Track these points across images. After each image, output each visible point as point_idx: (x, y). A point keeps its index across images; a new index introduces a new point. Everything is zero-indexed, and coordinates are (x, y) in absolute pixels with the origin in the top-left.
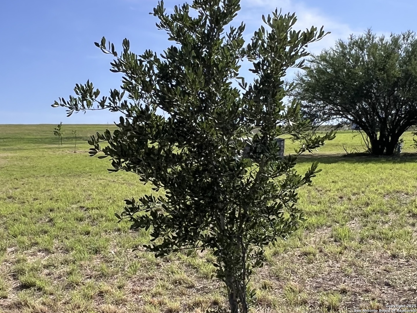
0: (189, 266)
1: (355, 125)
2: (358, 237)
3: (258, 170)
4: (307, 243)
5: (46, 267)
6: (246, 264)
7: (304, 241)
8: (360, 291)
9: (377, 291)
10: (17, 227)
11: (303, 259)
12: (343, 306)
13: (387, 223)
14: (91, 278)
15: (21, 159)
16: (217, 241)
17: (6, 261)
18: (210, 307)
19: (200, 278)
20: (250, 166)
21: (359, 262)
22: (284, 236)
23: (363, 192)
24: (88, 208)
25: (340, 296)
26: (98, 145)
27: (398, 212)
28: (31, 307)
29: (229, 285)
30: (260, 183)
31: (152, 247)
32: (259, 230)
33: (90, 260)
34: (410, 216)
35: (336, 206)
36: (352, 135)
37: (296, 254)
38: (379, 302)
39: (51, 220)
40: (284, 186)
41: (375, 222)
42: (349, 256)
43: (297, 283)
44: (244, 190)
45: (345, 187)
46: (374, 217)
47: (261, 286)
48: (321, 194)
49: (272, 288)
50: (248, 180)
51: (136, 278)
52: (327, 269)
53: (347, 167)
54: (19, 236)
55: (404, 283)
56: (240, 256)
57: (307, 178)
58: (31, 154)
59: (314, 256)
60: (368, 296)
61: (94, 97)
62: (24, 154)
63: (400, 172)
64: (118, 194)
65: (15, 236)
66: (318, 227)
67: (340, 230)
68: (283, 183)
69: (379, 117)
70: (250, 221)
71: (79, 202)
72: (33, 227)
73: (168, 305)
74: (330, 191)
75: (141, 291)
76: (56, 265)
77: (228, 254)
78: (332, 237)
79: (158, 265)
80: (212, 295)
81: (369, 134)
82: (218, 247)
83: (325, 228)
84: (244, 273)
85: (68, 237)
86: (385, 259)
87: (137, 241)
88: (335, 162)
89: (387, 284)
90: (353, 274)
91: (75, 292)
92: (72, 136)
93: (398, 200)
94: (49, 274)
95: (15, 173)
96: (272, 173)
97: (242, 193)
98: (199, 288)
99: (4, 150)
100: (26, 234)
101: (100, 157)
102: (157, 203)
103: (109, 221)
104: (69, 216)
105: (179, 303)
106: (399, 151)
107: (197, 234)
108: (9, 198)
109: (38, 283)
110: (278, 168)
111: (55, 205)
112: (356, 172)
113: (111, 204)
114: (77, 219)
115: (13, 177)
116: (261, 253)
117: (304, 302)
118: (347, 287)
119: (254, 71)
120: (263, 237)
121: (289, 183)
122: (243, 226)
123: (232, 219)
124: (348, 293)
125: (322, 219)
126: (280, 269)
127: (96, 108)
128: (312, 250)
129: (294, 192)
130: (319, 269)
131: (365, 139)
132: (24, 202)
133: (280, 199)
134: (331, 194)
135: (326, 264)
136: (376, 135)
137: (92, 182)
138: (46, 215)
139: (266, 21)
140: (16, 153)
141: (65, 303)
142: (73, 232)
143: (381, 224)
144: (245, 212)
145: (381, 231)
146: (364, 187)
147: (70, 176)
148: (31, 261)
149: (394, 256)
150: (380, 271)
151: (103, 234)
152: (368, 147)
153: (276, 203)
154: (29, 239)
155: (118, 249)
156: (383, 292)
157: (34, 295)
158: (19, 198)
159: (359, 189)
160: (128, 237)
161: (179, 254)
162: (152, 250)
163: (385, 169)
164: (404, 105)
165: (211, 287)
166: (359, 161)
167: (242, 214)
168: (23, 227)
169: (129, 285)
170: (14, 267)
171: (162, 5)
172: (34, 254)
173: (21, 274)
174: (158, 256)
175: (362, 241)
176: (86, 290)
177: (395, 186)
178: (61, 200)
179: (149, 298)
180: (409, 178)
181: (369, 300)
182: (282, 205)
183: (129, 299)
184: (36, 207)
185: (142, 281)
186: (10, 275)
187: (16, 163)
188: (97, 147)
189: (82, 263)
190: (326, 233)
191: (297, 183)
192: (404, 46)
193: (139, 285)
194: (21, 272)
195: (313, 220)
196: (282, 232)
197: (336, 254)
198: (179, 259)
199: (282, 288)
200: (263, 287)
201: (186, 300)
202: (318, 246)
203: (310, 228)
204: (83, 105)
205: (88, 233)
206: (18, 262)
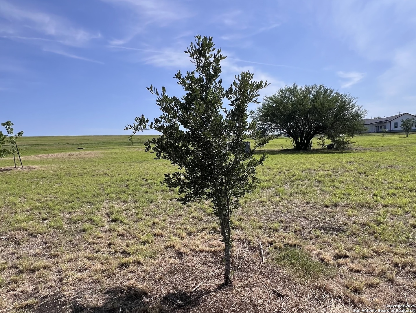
0: (200, 209)
1: (287, 135)
2: (289, 193)
3: (234, 157)
4: (262, 196)
5: (125, 210)
6: (229, 207)
7: (261, 195)
8: (290, 221)
9: (299, 221)
10: (109, 190)
11: (260, 205)
12: (281, 229)
13: (304, 185)
14: (148, 216)
15: (111, 154)
16: (213, 195)
17: (103, 207)
18: (211, 230)
19: (206, 215)
20: (231, 155)
21: (289, 206)
22: (249, 192)
23: (291, 170)
24: (147, 179)
25: (279, 224)
26: (149, 146)
27: (310, 179)
28: (117, 231)
29: (221, 218)
30: (236, 164)
31: (180, 199)
32: (236, 189)
33: (148, 206)
34: (316, 182)
35: (277, 177)
36: (286, 139)
37: (256, 202)
38: (300, 226)
39: (127, 186)
40: (248, 166)
41: (298, 185)
42: (284, 203)
43: (257, 217)
44: (227, 168)
45: (282, 167)
46: (297, 182)
47: (238, 219)
48: (269, 171)
49: (244, 220)
50: (229, 163)
51: (172, 215)
52: (273, 209)
53: (283, 156)
54: (111, 194)
55: (313, 217)
56: (226, 203)
57: (261, 161)
58: (117, 151)
59: (266, 203)
60: (294, 224)
61: (146, 123)
62: (113, 151)
63: (311, 159)
64: (163, 171)
65: (108, 194)
66: (268, 188)
67: (279, 189)
68: (248, 164)
69: (300, 130)
70: (231, 184)
71: (142, 176)
72: (118, 189)
73: (189, 229)
74: (274, 169)
75: (175, 222)
76: (130, 209)
77: (219, 201)
78: (275, 193)
79: (184, 208)
80: (212, 224)
81: (294, 139)
82: (214, 198)
83: (271, 188)
84: (228, 211)
85: (136, 194)
86: (303, 204)
87: (172, 196)
88: (277, 154)
89: (304, 217)
90: (286, 212)
91: (140, 223)
92: (138, 141)
93: (310, 173)
94: (127, 214)
95: (108, 161)
96: (242, 159)
97: (227, 170)
98: (205, 220)
99: (102, 149)
100: (114, 193)
101: (151, 153)
102: (182, 176)
103: (158, 185)
104: (137, 183)
105: (195, 228)
106: (310, 148)
107: (203, 191)
108: (105, 174)
109: (121, 219)
110: (245, 156)
111: (129, 178)
112: (288, 159)
113: (159, 177)
114: (141, 185)
115: (107, 163)
116: (237, 201)
117: (261, 227)
118: (283, 219)
119: (231, 105)
120: (238, 193)
121: (251, 164)
122: (228, 187)
123: (221, 184)
124: (284, 222)
125: (270, 184)
126: (248, 210)
127: (148, 128)
128: (265, 200)
129: (254, 168)
130: (269, 210)
131: (293, 142)
132: (113, 176)
133: (246, 172)
134: (275, 171)
135: (272, 207)
136: (298, 140)
137: (149, 165)
138: (125, 183)
139: (237, 78)
140: (109, 150)
141: (135, 229)
142: (139, 191)
143: (301, 186)
144: (228, 180)
145: (301, 190)
146: (292, 166)
147: (137, 162)
148: (117, 207)
149: (307, 203)
150: (300, 211)
151: (155, 193)
152: (294, 146)
153: (245, 175)
154: (116, 196)
155: (163, 200)
156: (302, 222)
157: (118, 225)
158: (110, 174)
159: (289, 168)
160: (168, 194)
161: (195, 203)
162: (180, 201)
163: (303, 157)
164: (313, 123)
165: (212, 220)
166: (289, 154)
167: (226, 181)
168: (112, 189)
169: (169, 219)
170: (108, 210)
171: (180, 73)
172: (118, 204)
173: (112, 214)
174: (183, 203)
175: (291, 195)
176: (146, 222)
177: (308, 166)
178: (133, 175)
179: (179, 226)
180: (316, 162)
181: (295, 226)
182: (247, 176)
183: (169, 227)
184: (119, 179)
185: (175, 217)
186: (106, 215)
187: (109, 156)
188: (149, 147)
189: (144, 208)
190: (272, 191)
191: (255, 164)
192: (312, 92)
193: (174, 219)
194: (112, 213)
195: (265, 184)
196: (248, 190)
197: (277, 202)
198: (195, 205)
199: (249, 220)
200: (239, 220)
201: (198, 227)
202: (268, 198)
203: (264, 188)
204: (141, 128)
205: (147, 192)
206: (110, 208)
